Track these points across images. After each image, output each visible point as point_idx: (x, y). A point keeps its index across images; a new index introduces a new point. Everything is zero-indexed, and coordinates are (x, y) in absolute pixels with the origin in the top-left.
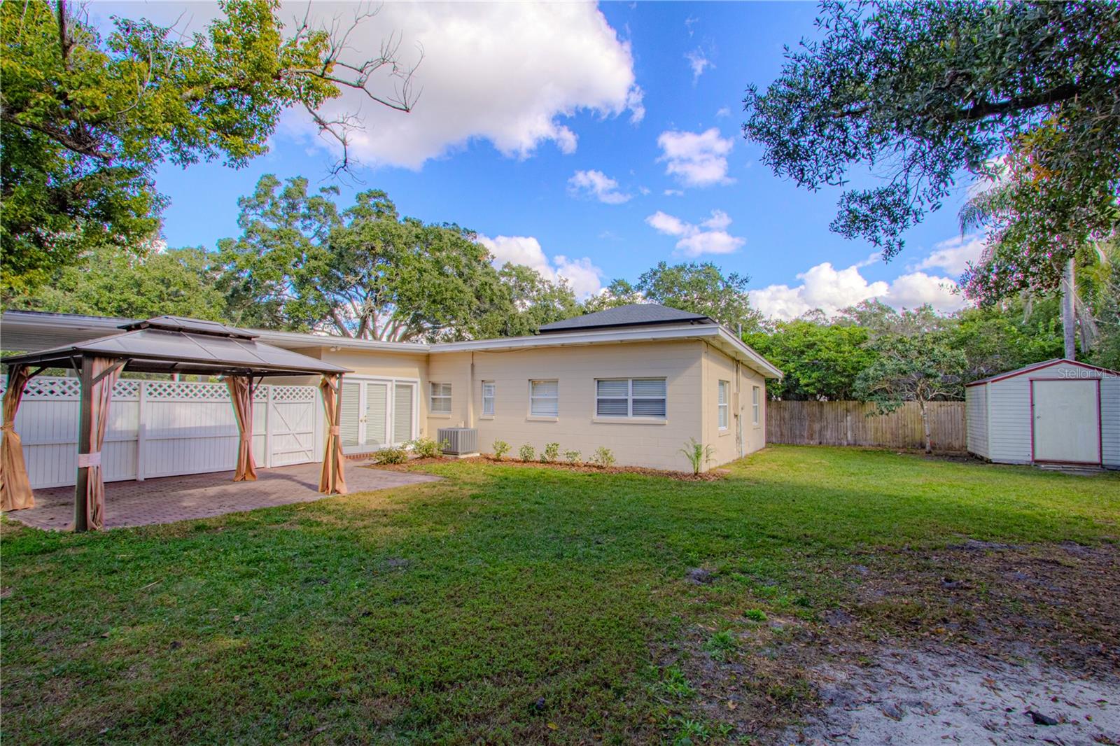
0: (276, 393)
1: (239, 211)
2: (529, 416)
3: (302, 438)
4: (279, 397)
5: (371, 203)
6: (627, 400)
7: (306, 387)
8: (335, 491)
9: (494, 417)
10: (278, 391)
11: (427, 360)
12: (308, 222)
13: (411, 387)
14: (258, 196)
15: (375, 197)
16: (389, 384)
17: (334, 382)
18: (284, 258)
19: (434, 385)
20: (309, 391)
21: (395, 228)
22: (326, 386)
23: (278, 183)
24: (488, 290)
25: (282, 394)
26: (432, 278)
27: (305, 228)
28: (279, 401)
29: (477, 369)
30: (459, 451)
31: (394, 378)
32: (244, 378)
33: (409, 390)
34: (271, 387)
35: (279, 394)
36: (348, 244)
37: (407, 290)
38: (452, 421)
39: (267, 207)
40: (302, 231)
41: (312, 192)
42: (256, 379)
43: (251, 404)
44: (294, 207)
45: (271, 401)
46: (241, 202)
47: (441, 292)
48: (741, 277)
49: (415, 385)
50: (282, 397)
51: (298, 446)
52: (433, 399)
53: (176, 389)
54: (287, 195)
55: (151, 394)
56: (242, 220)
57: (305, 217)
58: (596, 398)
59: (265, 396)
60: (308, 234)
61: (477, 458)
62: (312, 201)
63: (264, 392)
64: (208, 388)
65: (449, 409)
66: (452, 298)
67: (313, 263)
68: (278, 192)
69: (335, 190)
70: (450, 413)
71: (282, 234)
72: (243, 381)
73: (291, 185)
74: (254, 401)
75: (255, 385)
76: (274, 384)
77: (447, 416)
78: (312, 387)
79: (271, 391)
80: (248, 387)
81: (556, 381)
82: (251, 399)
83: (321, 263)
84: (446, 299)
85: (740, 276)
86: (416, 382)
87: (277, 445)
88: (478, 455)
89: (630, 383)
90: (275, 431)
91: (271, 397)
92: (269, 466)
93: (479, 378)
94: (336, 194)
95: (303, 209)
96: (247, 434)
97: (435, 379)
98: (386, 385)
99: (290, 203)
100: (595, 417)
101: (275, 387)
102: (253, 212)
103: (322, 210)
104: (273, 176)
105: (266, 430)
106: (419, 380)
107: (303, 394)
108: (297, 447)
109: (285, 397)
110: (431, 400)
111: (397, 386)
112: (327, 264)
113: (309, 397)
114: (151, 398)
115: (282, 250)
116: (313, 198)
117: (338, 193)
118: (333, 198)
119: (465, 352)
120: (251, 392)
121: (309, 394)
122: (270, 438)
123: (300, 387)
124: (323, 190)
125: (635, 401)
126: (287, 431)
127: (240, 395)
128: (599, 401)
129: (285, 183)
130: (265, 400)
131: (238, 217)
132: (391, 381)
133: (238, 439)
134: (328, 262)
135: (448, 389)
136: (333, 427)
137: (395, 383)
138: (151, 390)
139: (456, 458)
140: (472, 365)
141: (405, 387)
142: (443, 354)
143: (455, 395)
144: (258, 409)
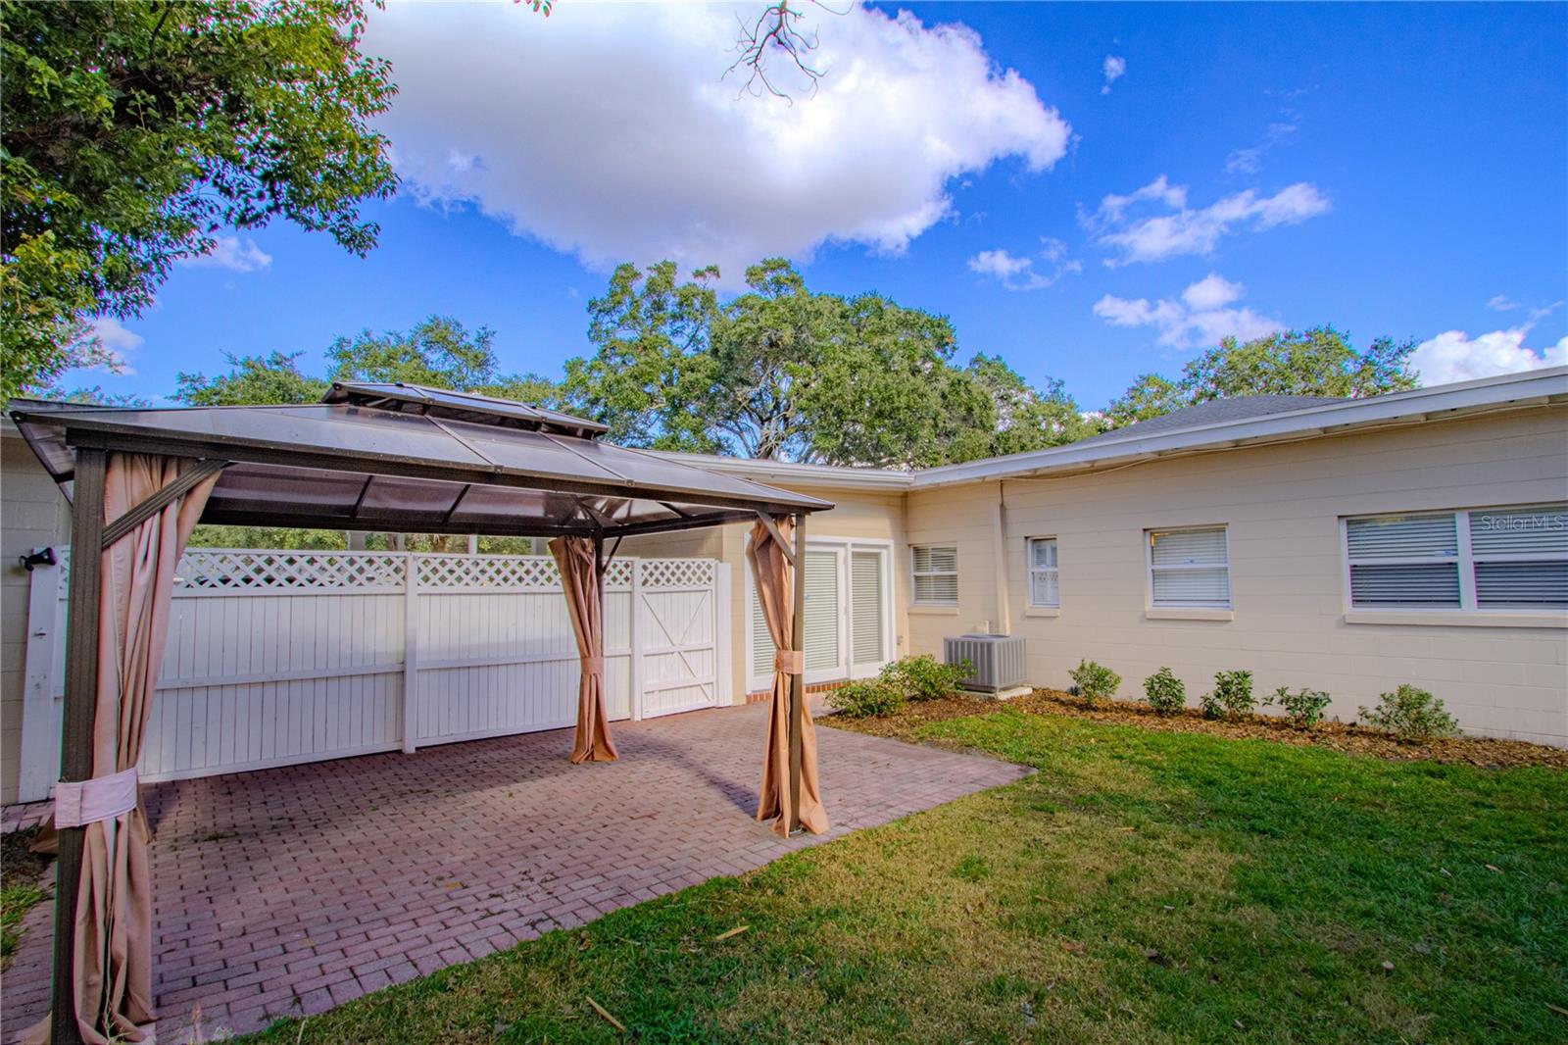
0: (646, 574)
1: (590, 319)
2: (1149, 606)
3: (693, 659)
4: (651, 580)
5: (768, 278)
6: (1453, 566)
7: (698, 561)
8: (801, 826)
9: (1059, 612)
10: (651, 568)
11: (902, 503)
12: (679, 324)
13: (877, 556)
14: (613, 295)
15: (773, 269)
16: (841, 551)
17: (785, 533)
18: (649, 373)
19: (917, 551)
20: (704, 567)
21: (811, 303)
22: (765, 547)
23: (637, 275)
24: (963, 394)
25: (657, 574)
26: (873, 377)
27: (675, 333)
28: (653, 589)
29: (1011, 515)
30: (996, 684)
31: (849, 540)
32: (586, 540)
33: (872, 562)
34: (638, 562)
35: (651, 574)
36: (741, 335)
37: (834, 398)
38: (965, 620)
39: (625, 309)
40: (671, 338)
41: (682, 279)
42: (608, 542)
43: (600, 594)
44: (659, 306)
45: (639, 589)
46: (592, 305)
47: (889, 399)
48: (1396, 344)
49: (884, 552)
50: (657, 581)
51: (688, 676)
52: (917, 578)
53: (472, 568)
54: (652, 288)
55: (426, 579)
56: (594, 333)
57: (675, 317)
58: (1346, 563)
59: (627, 579)
60: (679, 341)
61: (1028, 699)
62: (685, 292)
63: (626, 572)
64: (528, 565)
65: (954, 597)
66: (908, 407)
67: (689, 376)
68: (639, 286)
69: (714, 270)
70: (957, 605)
71: (646, 343)
72: (584, 548)
73: (654, 274)
74: (605, 588)
75: (605, 558)
76: (644, 555)
77: (950, 610)
78: (708, 560)
79: (638, 570)
80: (594, 560)
81: (1220, 530)
82: (599, 586)
83: (699, 375)
84: (898, 409)
85: (1394, 341)
86: (886, 547)
87: (651, 676)
88: (1029, 691)
89: (1462, 522)
90: (648, 648)
91: (638, 580)
92: (638, 718)
93: (1018, 531)
94: (714, 278)
95: (671, 308)
96: (593, 660)
97: (920, 540)
98: (835, 554)
99: (655, 302)
100: (1348, 609)
101: (645, 561)
102: (607, 319)
103: (697, 303)
104: (630, 266)
105: (631, 645)
106: (891, 542)
107: (694, 573)
108: (686, 678)
109: (663, 580)
110: (913, 579)
111: (855, 555)
112: (708, 377)
113: (705, 579)
114: (427, 588)
115: (647, 363)
116: (684, 288)
117: (718, 275)
118: (711, 283)
119: (984, 482)
120: (601, 570)
121: (704, 573)
122: (640, 663)
123: (688, 561)
124: (698, 274)
125: (1479, 567)
126: (668, 647)
127: (578, 576)
128: (1355, 570)
129: (646, 274)
130: (627, 587)
131: (589, 328)
132: (844, 545)
133: (577, 667)
134: (709, 373)
135: (946, 558)
136: (786, 655)
137: (851, 550)
138: (426, 571)
139: (992, 701)
140: (1002, 505)
141: (867, 557)
142: (936, 490)
143: (965, 568)
144: (614, 604)
